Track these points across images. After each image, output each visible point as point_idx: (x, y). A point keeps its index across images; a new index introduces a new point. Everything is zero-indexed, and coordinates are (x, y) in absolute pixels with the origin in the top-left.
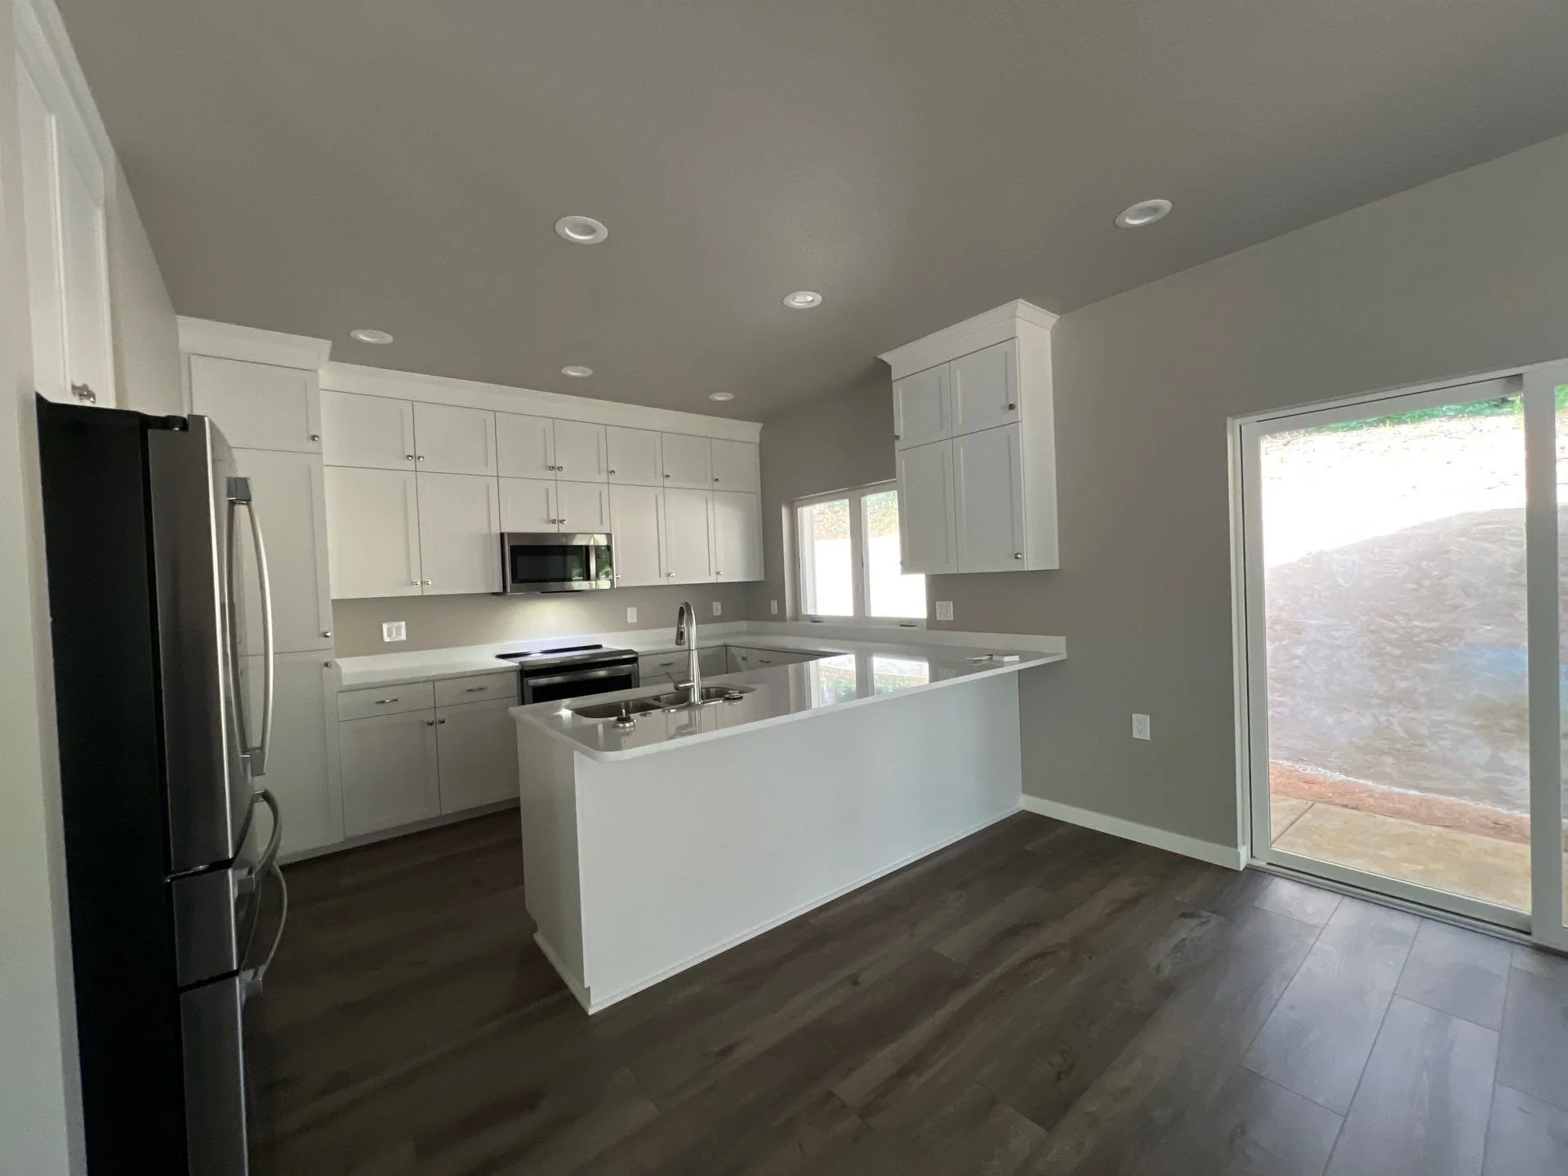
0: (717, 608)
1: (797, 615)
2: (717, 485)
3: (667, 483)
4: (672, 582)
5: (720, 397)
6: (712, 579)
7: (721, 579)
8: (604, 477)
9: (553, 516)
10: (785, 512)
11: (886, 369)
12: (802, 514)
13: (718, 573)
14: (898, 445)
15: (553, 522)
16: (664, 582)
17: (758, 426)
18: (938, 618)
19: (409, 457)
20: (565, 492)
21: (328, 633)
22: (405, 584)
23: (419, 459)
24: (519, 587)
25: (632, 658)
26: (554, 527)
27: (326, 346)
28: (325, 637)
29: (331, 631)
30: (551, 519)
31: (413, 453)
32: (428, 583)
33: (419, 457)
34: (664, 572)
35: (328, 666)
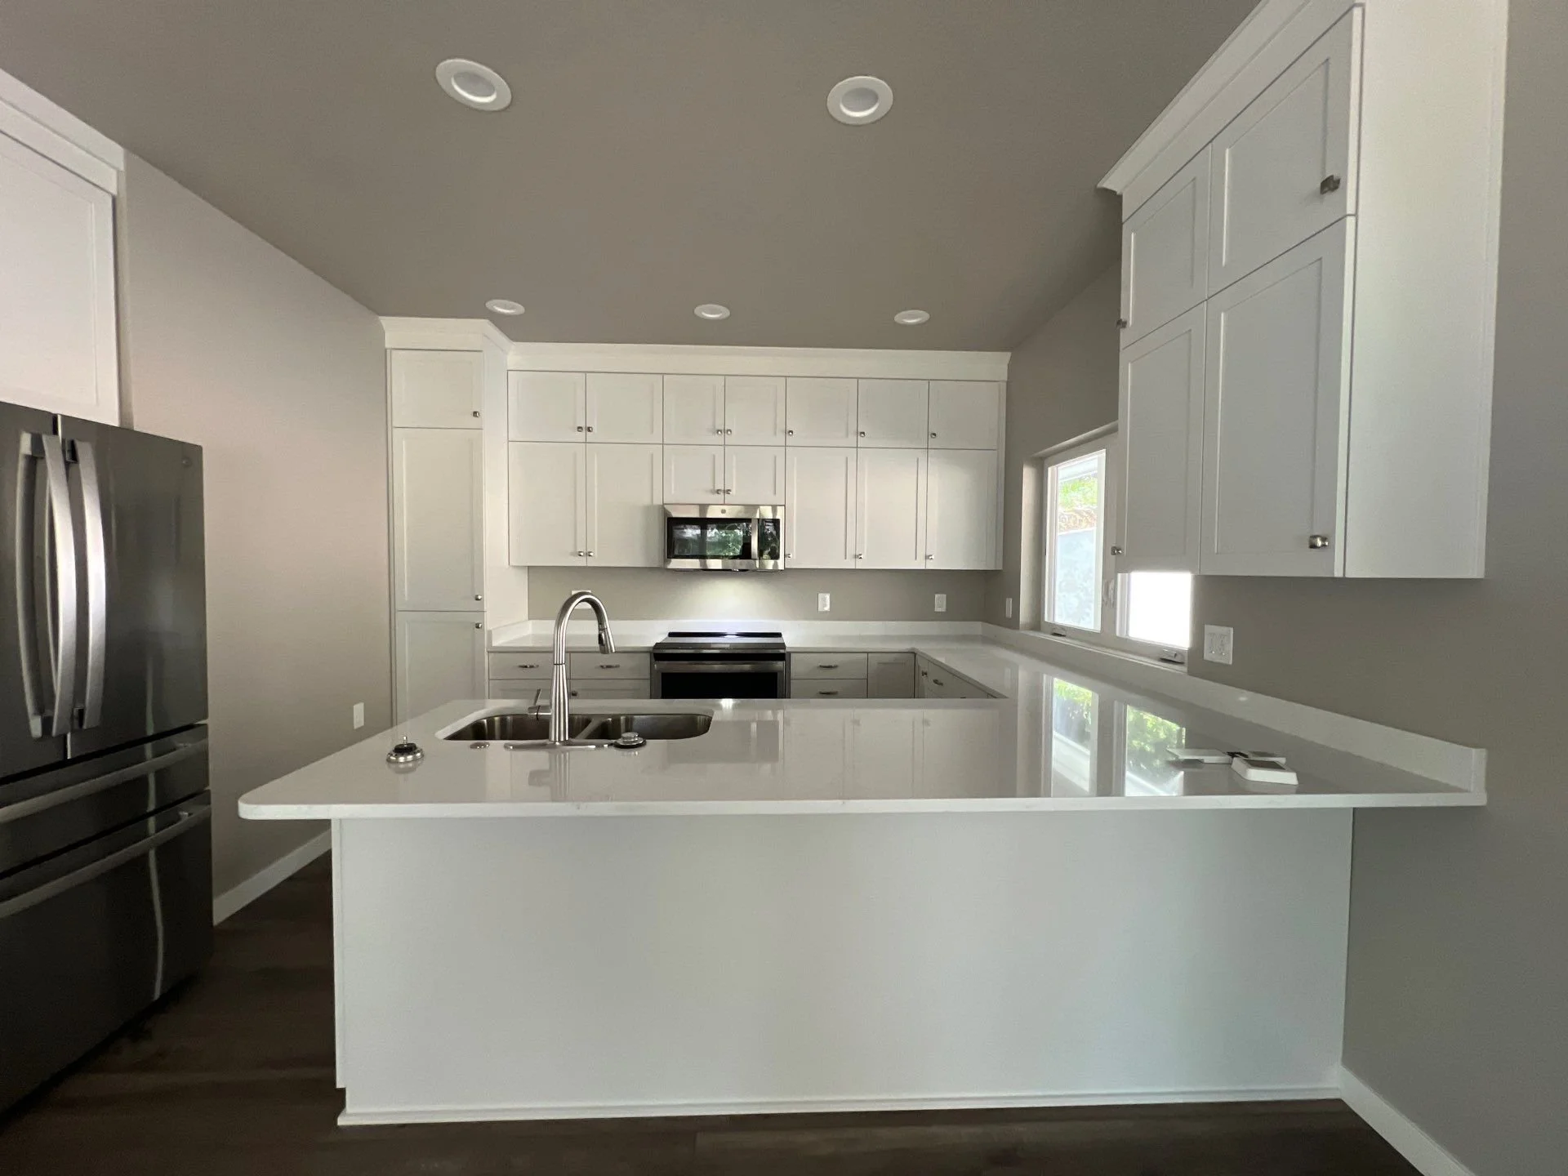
0: (940, 602)
1: (1037, 623)
2: (933, 442)
3: (862, 441)
4: (860, 565)
5: (911, 318)
6: (919, 565)
7: (931, 565)
8: (780, 439)
9: (720, 486)
10: (1028, 475)
11: (1113, 200)
12: (1056, 476)
13: (927, 557)
14: (1125, 336)
15: (718, 492)
16: (850, 564)
17: (1006, 356)
18: (1207, 656)
19: (580, 429)
20: (734, 458)
21: (480, 597)
22: (573, 554)
23: (589, 429)
24: (676, 564)
25: (778, 654)
26: (720, 498)
27: (484, 324)
28: (477, 599)
29: (482, 595)
30: (717, 488)
31: (583, 425)
32: (591, 554)
33: (589, 428)
34: (851, 552)
35: (478, 627)
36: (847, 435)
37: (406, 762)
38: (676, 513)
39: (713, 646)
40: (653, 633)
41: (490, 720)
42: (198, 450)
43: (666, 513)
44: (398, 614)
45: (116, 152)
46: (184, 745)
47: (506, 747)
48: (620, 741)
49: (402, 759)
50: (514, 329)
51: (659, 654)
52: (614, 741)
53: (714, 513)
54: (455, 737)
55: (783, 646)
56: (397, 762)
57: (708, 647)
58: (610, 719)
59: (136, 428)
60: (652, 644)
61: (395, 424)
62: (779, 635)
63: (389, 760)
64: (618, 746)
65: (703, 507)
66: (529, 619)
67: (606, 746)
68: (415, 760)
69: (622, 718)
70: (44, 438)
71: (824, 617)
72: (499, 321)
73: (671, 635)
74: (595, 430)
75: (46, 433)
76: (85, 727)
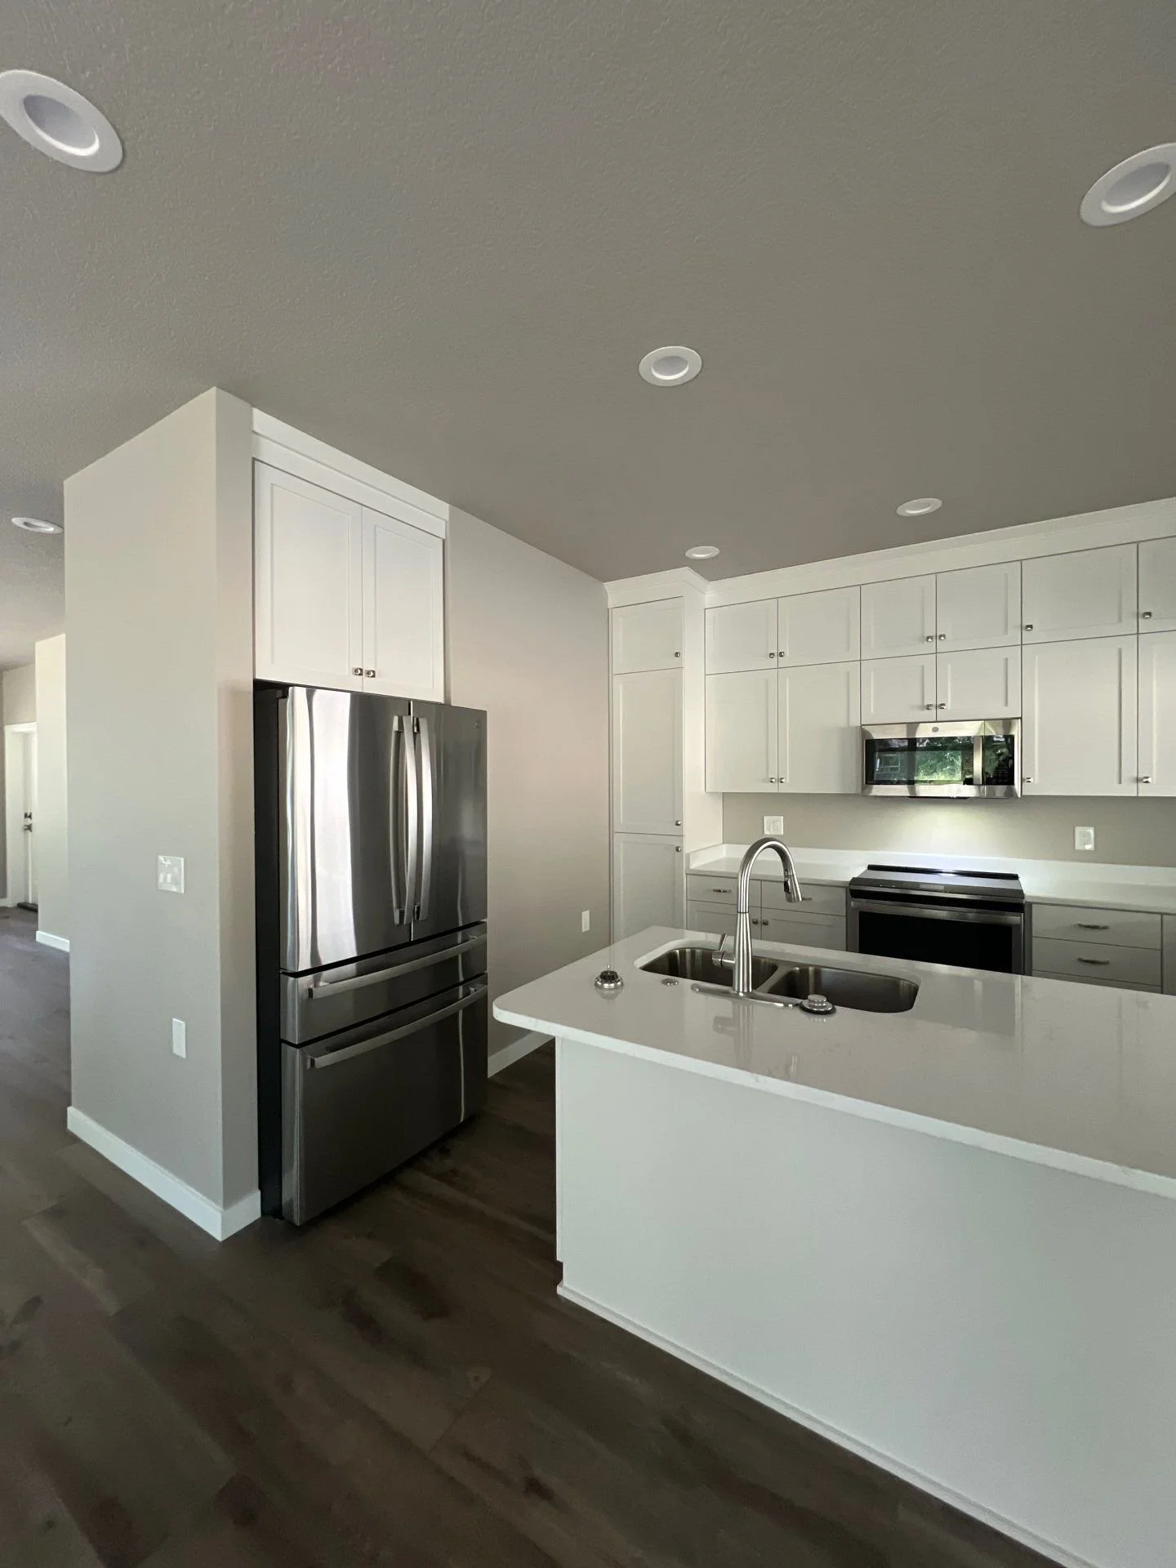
3: (1146, 625)
8: (1013, 636)
9: (930, 700)
15: (928, 707)
16: (1128, 790)
19: (772, 655)
20: (949, 666)
21: (679, 823)
22: (764, 781)
23: (781, 655)
24: (878, 790)
25: (1015, 903)
26: (931, 714)
27: (686, 572)
28: (677, 825)
29: (682, 821)
30: (926, 703)
31: (775, 651)
32: (783, 780)
33: (781, 653)
34: (1129, 772)
35: (678, 850)
36: (1120, 620)
37: (610, 989)
38: (877, 735)
39: (922, 887)
40: (850, 865)
41: (683, 952)
42: (484, 713)
43: (864, 733)
44: (615, 835)
45: (443, 508)
46: (474, 936)
47: (693, 987)
48: (805, 1003)
49: (606, 985)
50: (711, 571)
51: (857, 890)
52: (799, 1001)
53: (924, 732)
54: (650, 968)
55: (1020, 893)
56: (601, 987)
57: (916, 886)
58: (797, 969)
59: (453, 704)
60: (849, 879)
61: (614, 673)
62: (1015, 877)
63: (596, 985)
64: (803, 1009)
65: (913, 726)
66: (723, 843)
67: (791, 1005)
68: (616, 988)
69: (811, 969)
70: (404, 719)
71: (1085, 857)
72: (698, 566)
73: (871, 868)
74: (787, 654)
75: (405, 715)
76: (420, 919)
